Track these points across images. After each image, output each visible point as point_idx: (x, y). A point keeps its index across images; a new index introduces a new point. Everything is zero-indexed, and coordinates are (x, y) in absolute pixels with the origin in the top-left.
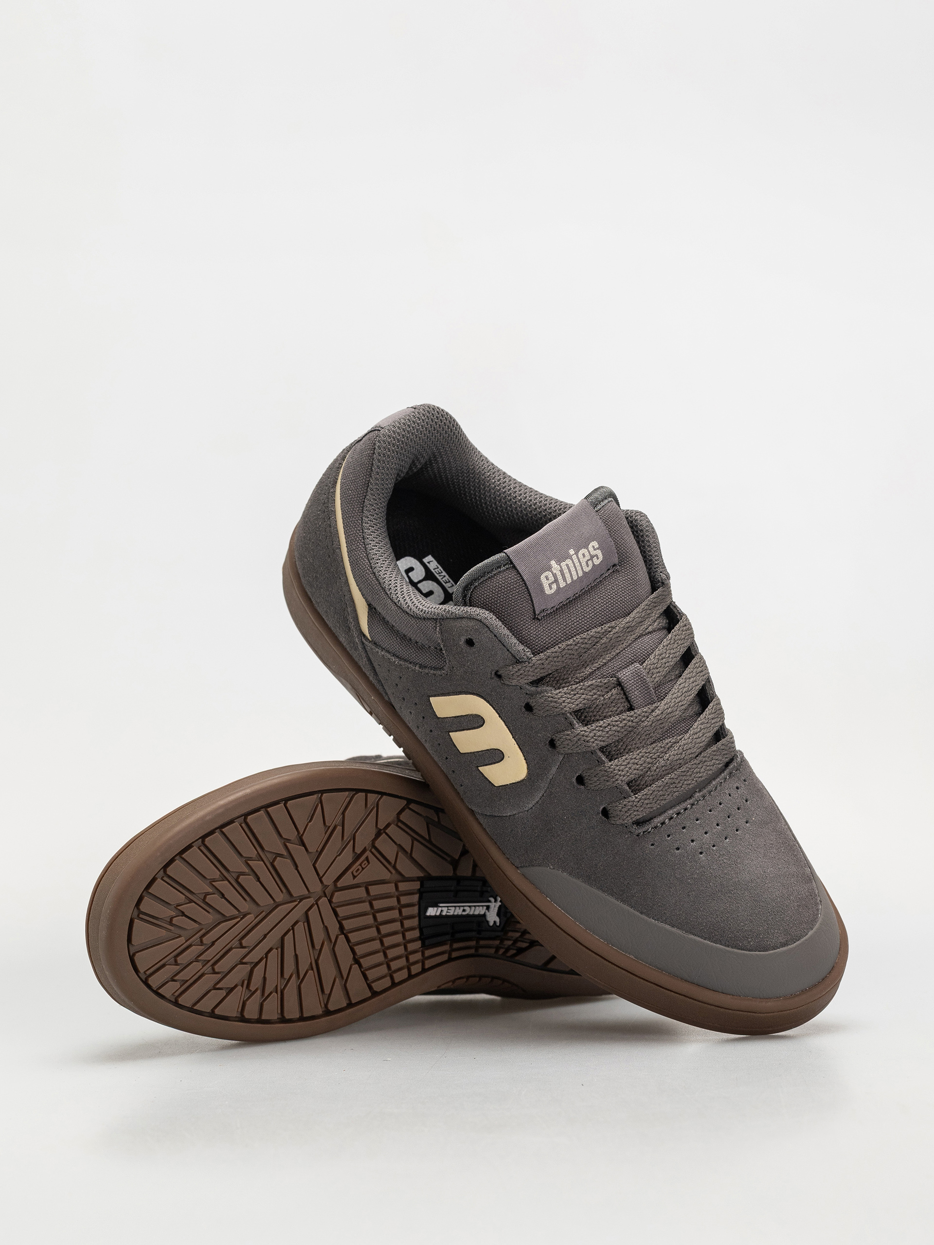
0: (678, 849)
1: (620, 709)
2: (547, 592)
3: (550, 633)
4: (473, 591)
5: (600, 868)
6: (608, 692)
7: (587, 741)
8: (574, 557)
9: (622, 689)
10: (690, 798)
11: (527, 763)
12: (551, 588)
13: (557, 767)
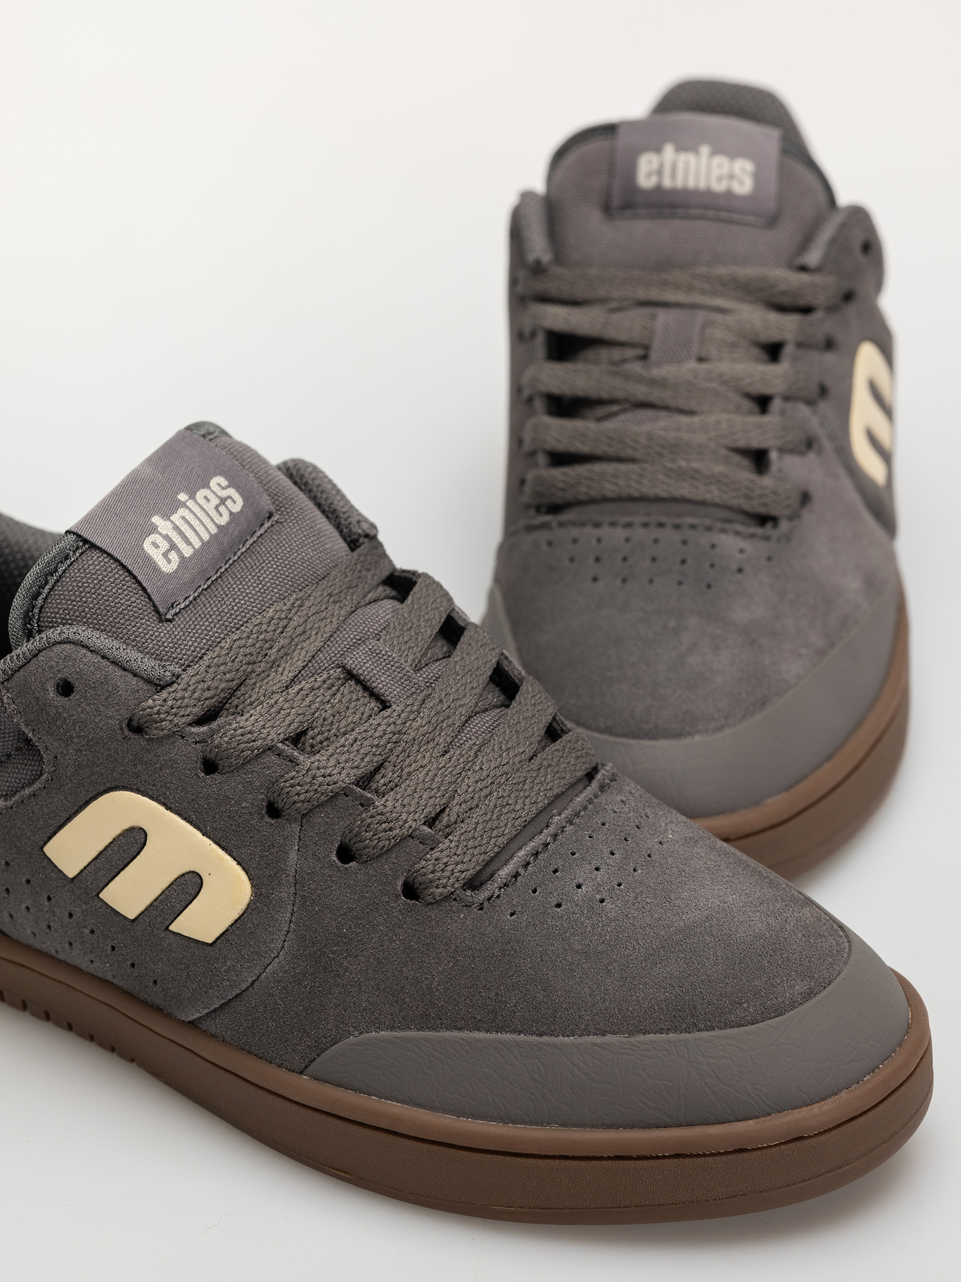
0: (559, 905)
1: (366, 715)
2: (164, 569)
3: (197, 632)
4: (39, 617)
5: (437, 990)
6: (335, 694)
7: (329, 776)
8: (190, 503)
9: (359, 681)
10: (547, 826)
11: (244, 869)
12: (169, 561)
13: (296, 848)
